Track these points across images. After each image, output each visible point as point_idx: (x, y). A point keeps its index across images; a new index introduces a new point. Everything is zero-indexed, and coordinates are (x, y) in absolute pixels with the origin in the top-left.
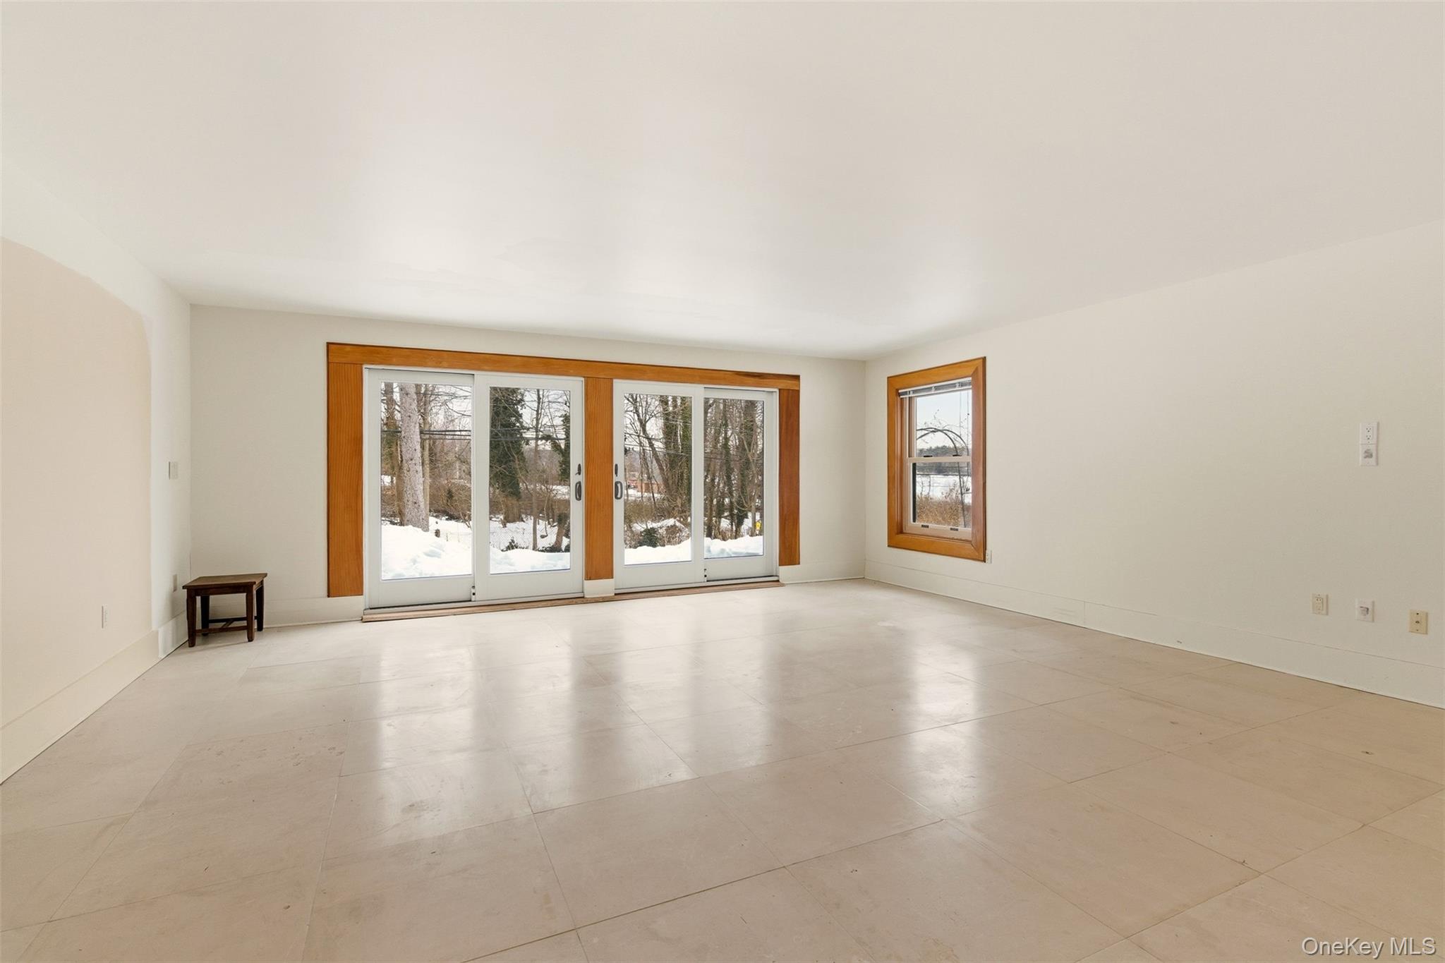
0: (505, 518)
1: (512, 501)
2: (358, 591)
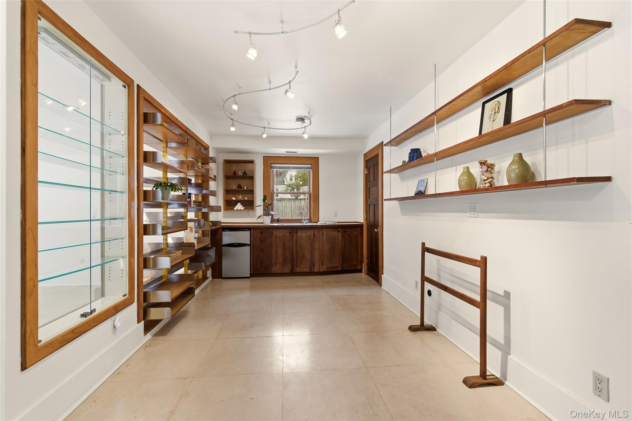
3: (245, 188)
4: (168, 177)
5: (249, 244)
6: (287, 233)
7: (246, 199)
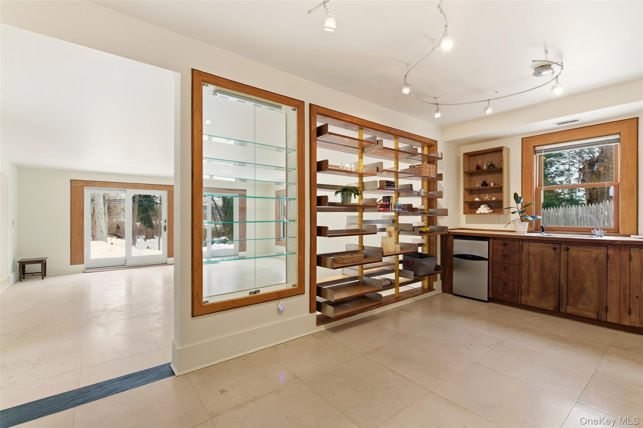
0: (146, 237)
1: (149, 230)
2: (82, 263)
3: (492, 185)
4: (363, 181)
5: (487, 258)
6: (548, 250)
7: (494, 199)
